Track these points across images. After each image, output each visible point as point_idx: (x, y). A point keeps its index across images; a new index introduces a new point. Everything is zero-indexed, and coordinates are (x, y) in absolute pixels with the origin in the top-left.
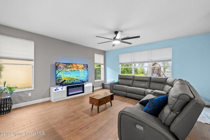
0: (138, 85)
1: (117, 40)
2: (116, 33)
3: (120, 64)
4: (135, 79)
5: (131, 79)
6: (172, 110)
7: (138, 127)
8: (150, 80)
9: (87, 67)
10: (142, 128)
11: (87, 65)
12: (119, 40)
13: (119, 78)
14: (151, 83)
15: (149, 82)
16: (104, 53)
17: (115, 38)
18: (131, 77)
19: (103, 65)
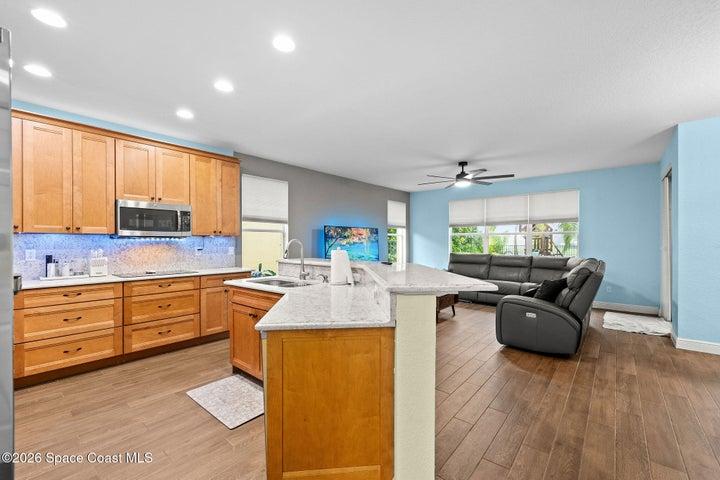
0: (502, 276)
3: (451, 226)
4: (494, 262)
5: (483, 263)
6: (571, 289)
7: (529, 315)
8: (530, 264)
9: (377, 233)
10: (533, 315)
11: (377, 230)
13: (452, 262)
14: (533, 270)
15: (527, 270)
16: (406, 197)
18: (484, 258)
19: (404, 230)
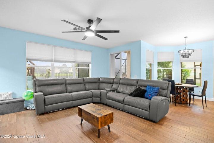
1: (91, 30)
2: (90, 21)
12: (93, 31)
17: (88, 28)
